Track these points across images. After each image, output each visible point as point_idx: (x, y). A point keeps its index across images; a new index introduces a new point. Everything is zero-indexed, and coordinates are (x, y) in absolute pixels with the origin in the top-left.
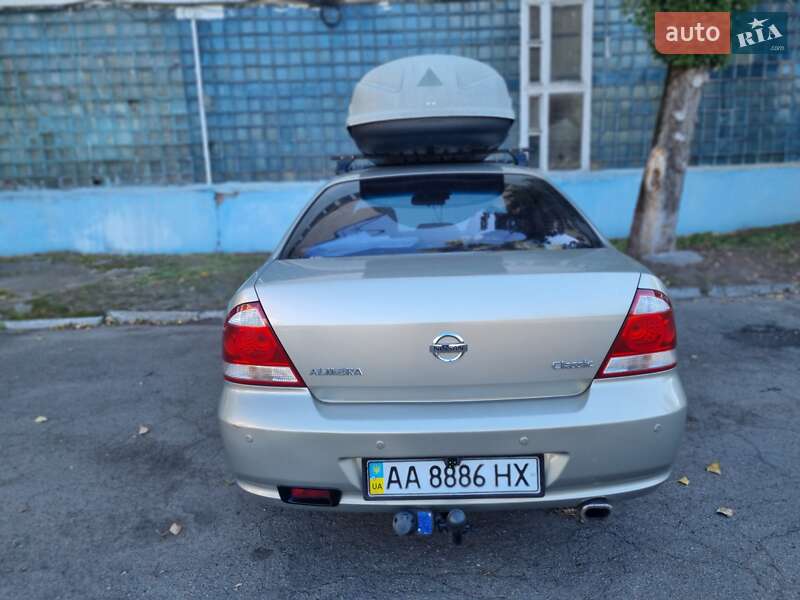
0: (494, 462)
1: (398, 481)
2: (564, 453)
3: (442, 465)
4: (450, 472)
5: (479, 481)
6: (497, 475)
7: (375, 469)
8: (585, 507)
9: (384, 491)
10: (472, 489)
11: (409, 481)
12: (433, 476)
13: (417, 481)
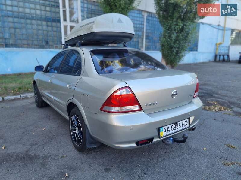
0: (182, 121)
1: (166, 131)
2: (194, 116)
3: (173, 125)
4: (175, 126)
5: (180, 126)
6: (183, 124)
7: (161, 129)
8: (192, 128)
9: (163, 135)
10: (179, 129)
11: (168, 131)
12: (172, 128)
13: (169, 130)
